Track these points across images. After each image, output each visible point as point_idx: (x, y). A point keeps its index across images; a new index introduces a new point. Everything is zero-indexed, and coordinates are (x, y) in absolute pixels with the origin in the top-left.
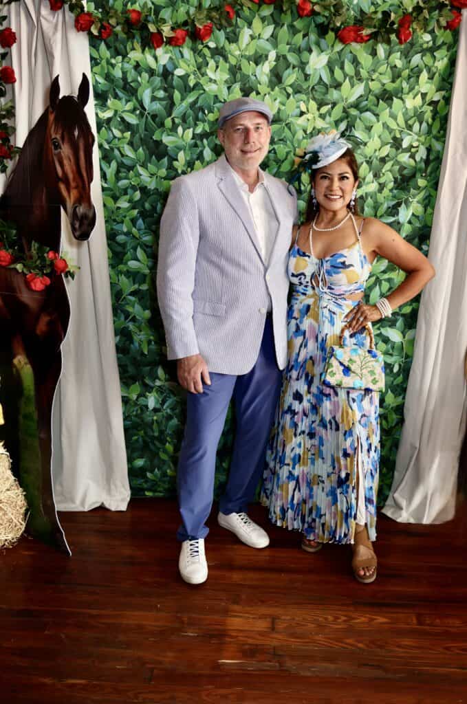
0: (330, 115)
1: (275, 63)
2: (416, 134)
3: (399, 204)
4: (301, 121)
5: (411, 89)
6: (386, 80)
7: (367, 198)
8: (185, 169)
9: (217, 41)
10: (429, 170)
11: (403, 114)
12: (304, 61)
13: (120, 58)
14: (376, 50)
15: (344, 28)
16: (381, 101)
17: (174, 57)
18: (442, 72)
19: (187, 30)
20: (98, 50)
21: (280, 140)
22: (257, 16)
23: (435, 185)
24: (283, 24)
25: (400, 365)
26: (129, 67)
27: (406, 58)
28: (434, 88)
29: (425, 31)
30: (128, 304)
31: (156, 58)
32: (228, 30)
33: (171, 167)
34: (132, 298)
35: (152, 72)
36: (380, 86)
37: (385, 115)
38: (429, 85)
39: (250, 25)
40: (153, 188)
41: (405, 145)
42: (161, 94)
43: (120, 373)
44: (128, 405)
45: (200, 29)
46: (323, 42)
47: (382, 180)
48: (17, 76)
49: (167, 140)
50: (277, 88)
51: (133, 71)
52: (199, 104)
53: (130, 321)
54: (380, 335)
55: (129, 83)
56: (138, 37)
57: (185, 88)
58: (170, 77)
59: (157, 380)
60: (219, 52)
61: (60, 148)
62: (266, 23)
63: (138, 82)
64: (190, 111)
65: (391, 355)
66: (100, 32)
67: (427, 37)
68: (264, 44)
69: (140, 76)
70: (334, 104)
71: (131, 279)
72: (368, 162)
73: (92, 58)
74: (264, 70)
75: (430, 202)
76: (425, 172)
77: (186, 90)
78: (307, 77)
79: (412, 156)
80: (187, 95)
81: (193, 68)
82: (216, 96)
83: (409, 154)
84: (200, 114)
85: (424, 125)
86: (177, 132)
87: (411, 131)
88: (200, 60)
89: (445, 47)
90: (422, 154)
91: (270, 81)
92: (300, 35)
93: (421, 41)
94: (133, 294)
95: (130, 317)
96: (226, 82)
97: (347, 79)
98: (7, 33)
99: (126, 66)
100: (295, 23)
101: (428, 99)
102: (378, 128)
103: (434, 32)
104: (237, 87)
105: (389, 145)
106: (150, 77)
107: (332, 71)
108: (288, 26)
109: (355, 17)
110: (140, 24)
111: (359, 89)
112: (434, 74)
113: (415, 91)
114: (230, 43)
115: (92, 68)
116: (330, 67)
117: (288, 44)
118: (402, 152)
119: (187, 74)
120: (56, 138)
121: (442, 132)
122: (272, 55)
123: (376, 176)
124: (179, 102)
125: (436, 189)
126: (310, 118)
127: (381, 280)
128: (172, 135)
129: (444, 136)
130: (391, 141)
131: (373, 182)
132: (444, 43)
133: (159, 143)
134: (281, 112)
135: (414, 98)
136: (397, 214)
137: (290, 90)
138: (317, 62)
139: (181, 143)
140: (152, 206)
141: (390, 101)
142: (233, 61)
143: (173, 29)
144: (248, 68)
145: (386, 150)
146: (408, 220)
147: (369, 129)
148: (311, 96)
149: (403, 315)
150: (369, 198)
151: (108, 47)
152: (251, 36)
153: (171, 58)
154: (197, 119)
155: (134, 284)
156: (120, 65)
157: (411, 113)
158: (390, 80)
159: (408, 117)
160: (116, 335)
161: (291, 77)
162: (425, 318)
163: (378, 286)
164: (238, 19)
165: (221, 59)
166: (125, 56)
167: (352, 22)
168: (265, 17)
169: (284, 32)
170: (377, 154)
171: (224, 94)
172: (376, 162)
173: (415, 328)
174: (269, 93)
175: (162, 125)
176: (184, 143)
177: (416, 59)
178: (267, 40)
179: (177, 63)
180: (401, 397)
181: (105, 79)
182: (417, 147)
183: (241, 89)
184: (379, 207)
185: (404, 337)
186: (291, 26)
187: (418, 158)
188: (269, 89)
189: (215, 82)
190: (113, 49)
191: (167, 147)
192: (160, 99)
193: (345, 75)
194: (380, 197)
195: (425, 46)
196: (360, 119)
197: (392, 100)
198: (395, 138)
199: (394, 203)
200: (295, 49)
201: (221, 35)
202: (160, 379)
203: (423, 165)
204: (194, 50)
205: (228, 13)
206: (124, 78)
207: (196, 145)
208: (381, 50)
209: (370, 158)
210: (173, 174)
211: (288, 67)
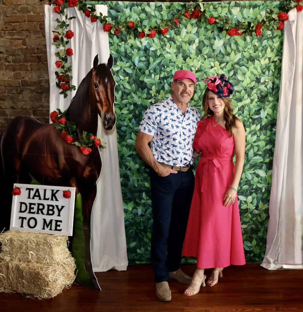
0: (225, 68)
1: (198, 44)
2: (267, 76)
3: (260, 109)
4: (212, 71)
5: (263, 56)
6: (251, 51)
7: (245, 106)
8: (155, 94)
9: (170, 34)
10: (274, 93)
11: (260, 67)
12: (212, 43)
13: (123, 43)
14: (246, 38)
15: (230, 30)
16: (249, 61)
17: (150, 42)
18: (277, 48)
19: (156, 31)
20: (113, 39)
21: (202, 80)
22: (189, 23)
23: (277, 100)
24: (202, 27)
25: (265, 188)
26: (128, 47)
27: (260, 41)
28: (274, 55)
29: (268, 30)
30: (127, 161)
31: (141, 43)
32: (176, 30)
33: (148, 93)
34: (129, 158)
35: (139, 49)
36: (248, 54)
37: (251, 68)
38: (271, 54)
39: (186, 27)
40: (139, 104)
41: (262, 81)
42: (144, 59)
43: (123, 197)
44: (127, 214)
45: (162, 30)
46: (221, 35)
47: (252, 98)
48: (73, 52)
49: (146, 80)
50: (199, 56)
51: (130, 48)
52: (162, 64)
53: (128, 170)
54: (254, 173)
55: (128, 54)
56: (132, 33)
57: (155, 56)
58: (148, 51)
59: (142, 200)
60: (171, 40)
61: (98, 87)
62: (194, 26)
63: (132, 53)
64: (158, 67)
65: (261, 183)
66: (115, 32)
67: (269, 32)
68: (193, 36)
69: (133, 51)
70: (227, 63)
71: (129, 149)
72: (244, 90)
73: (110, 43)
74: (193, 47)
75: (275, 108)
76: (272, 94)
77: (156, 57)
78: (214, 50)
79: (266, 86)
80: (156, 59)
81: (159, 47)
82: (170, 60)
83: (264, 85)
84: (163, 68)
85: (271, 72)
86: (151, 77)
87: (265, 74)
88: (162, 43)
89: (278, 37)
90: (270, 85)
91: (196, 53)
92: (210, 32)
93: (266, 34)
94: (129, 156)
95: (128, 168)
96: (175, 53)
97: (233, 52)
98: (69, 32)
99: (126, 46)
100: (207, 26)
101: (272, 60)
102: (248, 74)
103: (272, 30)
104: (180, 55)
105: (255, 81)
106: (138, 51)
107: (226, 48)
108: (204, 28)
109: (235, 24)
110: (134, 28)
111: (239, 56)
112: (273, 49)
113: (265, 57)
114: (176, 35)
115: (110, 47)
116: (225, 46)
117: (204, 36)
118: (261, 85)
119: (156, 50)
120: (96, 83)
121: (279, 75)
122: (197, 41)
123: (249, 96)
124: (152, 63)
125: (278, 102)
126: (216, 69)
127: (253, 146)
128: (149, 78)
129: (280, 77)
130: (255, 80)
131: (248, 99)
132: (277, 35)
133: (142, 82)
134: (202, 67)
135: (265, 60)
136: (260, 113)
137: (206, 57)
138: (219, 44)
139: (153, 82)
140: (139, 112)
141: (254, 61)
142: (178, 44)
143: (149, 30)
144: (186, 47)
145: (253, 84)
146: (265, 116)
147: (244, 74)
148: (216, 59)
149: (266, 163)
150: (246, 106)
151: (118, 37)
152: (186, 32)
153: (148, 43)
154: (161, 70)
155: (130, 151)
156: (124, 46)
157: (264, 67)
158: (253, 52)
159: (262, 68)
160: (121, 177)
161: (206, 51)
162: (277, 165)
163: (252, 149)
164: (180, 25)
165: (173, 43)
166: (126, 41)
167: (234, 26)
168: (193, 24)
169: (202, 30)
170: (249, 85)
171: (174, 58)
172: (248, 89)
173: (272, 169)
174: (196, 58)
175: (144, 73)
176: (155, 82)
177: (265, 42)
178: (194, 34)
179: (151, 45)
180: (267, 205)
181: (116, 52)
182: (268, 82)
183: (182, 56)
184: (251, 110)
185: (267, 174)
186: (206, 28)
187: (268, 87)
188: (196, 56)
189: (170, 53)
190: (120, 39)
191: (147, 83)
192: (143, 61)
193: (232, 50)
194: (251, 106)
195: (269, 36)
196: (240, 70)
197: (255, 61)
198: (257, 78)
199: (258, 108)
200: (208, 38)
201: (172, 32)
202: (144, 199)
203: (271, 90)
204: (159, 39)
205: (176, 22)
206: (126, 52)
207: (161, 83)
208: (248, 38)
209: (246, 88)
210: (149, 96)
211: (204, 46)
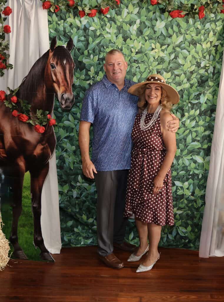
0: (166, 50)
1: (139, 25)
2: (208, 60)
3: (200, 94)
4: (152, 53)
5: (205, 40)
6: (194, 34)
7: (184, 91)
8: (94, 75)
9: (111, 14)
10: (215, 77)
11: (202, 51)
12: (154, 25)
13: (63, 21)
14: (188, 20)
15: (173, 11)
16: (191, 45)
17: (89, 21)
18: (219, 32)
19: (97, 10)
20: (52, 17)
21: (142, 62)
22: (131, 3)
23: (218, 85)
24: (144, 7)
25: (202, 174)
26: (67, 25)
27: (203, 24)
28: (216, 39)
29: (211, 12)
30: (63, 143)
31: (81, 22)
32: (116, 9)
33: (87, 74)
34: (66, 140)
35: (78, 28)
36: (190, 37)
37: (193, 52)
38: (214, 38)
39: (127, 7)
40: (78, 85)
41: (202, 65)
42: (83, 38)
43: (58, 179)
44: (63, 196)
45: (103, 10)
46: (163, 16)
47: (192, 82)
48: (11, 30)
49: (85, 61)
50: (140, 37)
51: (69, 27)
52: (101, 44)
54: (192, 159)
55: (67, 33)
56: (72, 11)
57: (95, 36)
58: (87, 31)
59: (78, 183)
60: (112, 20)
61: (55, 68)
62: (135, 6)
63: (71, 33)
64: (97, 47)
65: (198, 169)
66: (54, 10)
67: (212, 15)
68: (134, 16)
69: (72, 30)
70: (169, 45)
71: (65, 131)
72: (184, 73)
73: (49, 21)
74: (134, 28)
75: (215, 93)
76: (213, 78)
77: (95, 37)
78: (155, 32)
79: (207, 71)
80: (96, 39)
81: (99, 27)
82: (110, 40)
83: (205, 70)
84: (102, 49)
85: (211, 56)
86: (90, 57)
87: (205, 59)
88: (102, 23)
89: (221, 20)
90: (211, 70)
91: (137, 34)
92: (152, 13)
93: (209, 17)
94: (65, 138)
95: (64, 150)
96: (115, 33)
97: (175, 33)
98: (8, 9)
99: (66, 25)
100: (149, 7)
101: (213, 44)
102: (189, 58)
103: (216, 13)
104: (120, 36)
105: (195, 65)
106: (77, 30)
107: (167, 30)
108: (145, 8)
109: (178, 5)
110: (74, 6)
111: (181, 38)
112: (216, 33)
113: (207, 41)
114: (117, 15)
115: (49, 25)
116: (166, 28)
117: (146, 17)
118: (201, 69)
119: (95, 29)
120: (53, 64)
121: (220, 60)
122: (138, 21)
123: (188, 80)
124: (92, 43)
125: (218, 87)
126: (156, 51)
127: (192, 132)
128: (87, 59)
129: (222, 61)
130: (196, 64)
131: (187, 83)
133: (81, 63)
134: (142, 48)
135: (207, 44)
136: (199, 99)
137: (147, 38)
138: (160, 25)
139: (92, 62)
140: (77, 93)
141: (195, 45)
142: (119, 24)
143: (90, 9)
144: (126, 27)
145: (193, 68)
146: (205, 101)
147: (185, 58)
148: (157, 40)
149: (204, 149)
150: (186, 91)
151: (57, 16)
152: (128, 12)
153: (88, 22)
154: (100, 51)
155: (67, 133)
156: (63, 24)
157: (205, 51)
158: (195, 35)
160: (57, 159)
161: (147, 32)
162: (215, 151)
163: (190, 134)
164: (121, 4)
165: (113, 23)
166: (65, 20)
167: (176, 8)
168: (134, 4)
169: (144, 11)
170: (189, 69)
171: (114, 39)
172: (188, 73)
173: (210, 155)
174: (136, 39)
175: (83, 53)
176: (94, 63)
177: (208, 25)
178: (136, 14)
179: (91, 24)
180: (203, 191)
181: (55, 31)
182: (208, 67)
183: (122, 37)
184: (190, 95)
185: (204, 160)
186: (147, 9)
187: (209, 72)
188: (136, 37)
189: (110, 33)
190: (59, 17)
191: (85, 64)
192: (82, 41)
193: (174, 32)
194: (191, 90)
195: (212, 19)
196: (181, 53)
197: (196, 44)
198: (197, 62)
199: (198, 93)
200: (149, 19)
201: (113, 12)
202: (79, 182)
203: (211, 75)
204: (99, 18)
205: (117, 2)
206: (64, 31)
207: (100, 64)
208: (191, 21)
209: (186, 71)
210: (88, 78)
211: (146, 27)
